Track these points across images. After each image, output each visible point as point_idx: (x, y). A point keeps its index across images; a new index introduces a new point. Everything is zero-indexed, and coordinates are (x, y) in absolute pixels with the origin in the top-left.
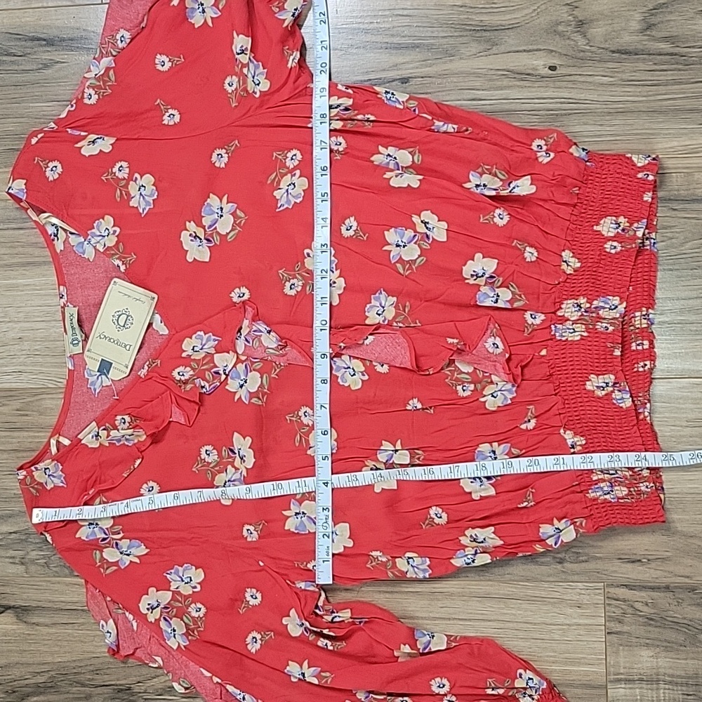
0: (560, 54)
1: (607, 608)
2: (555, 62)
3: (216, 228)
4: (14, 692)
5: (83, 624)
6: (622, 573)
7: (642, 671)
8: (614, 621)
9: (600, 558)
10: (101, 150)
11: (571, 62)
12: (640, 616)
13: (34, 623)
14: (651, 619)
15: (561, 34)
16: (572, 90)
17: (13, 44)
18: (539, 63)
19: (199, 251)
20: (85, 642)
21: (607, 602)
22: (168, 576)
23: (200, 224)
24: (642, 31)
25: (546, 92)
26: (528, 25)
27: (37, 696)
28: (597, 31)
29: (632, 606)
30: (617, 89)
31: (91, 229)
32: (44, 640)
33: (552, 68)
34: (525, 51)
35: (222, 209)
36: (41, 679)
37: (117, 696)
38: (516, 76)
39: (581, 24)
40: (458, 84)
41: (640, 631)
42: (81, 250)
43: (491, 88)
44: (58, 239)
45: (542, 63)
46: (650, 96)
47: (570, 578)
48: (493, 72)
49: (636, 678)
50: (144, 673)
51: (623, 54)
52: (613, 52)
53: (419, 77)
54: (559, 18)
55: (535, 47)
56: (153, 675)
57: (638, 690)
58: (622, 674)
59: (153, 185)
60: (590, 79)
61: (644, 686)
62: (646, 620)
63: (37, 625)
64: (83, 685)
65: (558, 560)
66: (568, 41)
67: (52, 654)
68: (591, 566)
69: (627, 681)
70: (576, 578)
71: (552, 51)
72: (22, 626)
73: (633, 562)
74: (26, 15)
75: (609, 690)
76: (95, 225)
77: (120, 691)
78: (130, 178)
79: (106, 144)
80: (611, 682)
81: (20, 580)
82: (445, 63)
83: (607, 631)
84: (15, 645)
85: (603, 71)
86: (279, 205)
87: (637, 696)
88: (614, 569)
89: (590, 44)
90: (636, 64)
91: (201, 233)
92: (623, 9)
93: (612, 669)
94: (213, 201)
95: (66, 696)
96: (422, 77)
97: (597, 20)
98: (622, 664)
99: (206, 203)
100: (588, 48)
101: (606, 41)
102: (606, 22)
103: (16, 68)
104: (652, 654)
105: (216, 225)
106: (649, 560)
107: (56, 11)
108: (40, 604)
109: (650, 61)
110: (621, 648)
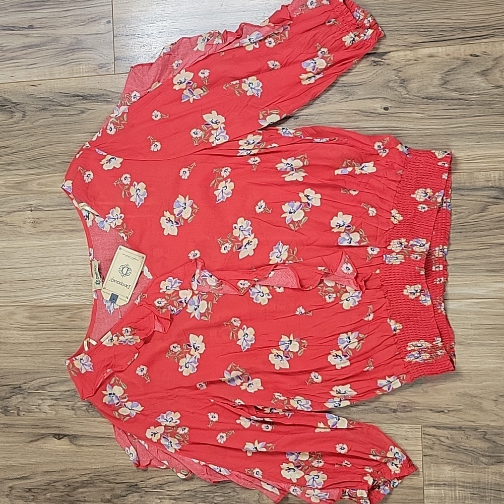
0: (391, 100)
1: (423, 440)
2: (387, 105)
3: (181, 216)
4: (69, 486)
5: (108, 446)
6: (433, 419)
7: (445, 479)
8: (427, 448)
9: (419, 409)
10: (114, 167)
11: (397, 105)
12: (444, 445)
13: (80, 445)
14: (451, 447)
15: (391, 88)
16: (398, 122)
17: (63, 99)
18: (378, 106)
19: (171, 229)
20: (110, 457)
21: (423, 436)
22: (158, 420)
23: (172, 213)
24: (441, 85)
25: (383, 123)
26: (370, 83)
27: (83, 488)
28: (413, 86)
29: (438, 439)
30: (426, 121)
31: (108, 214)
32: (86, 455)
33: (386, 109)
34: (369, 98)
35: (185, 204)
36: (85, 478)
37: (129, 489)
38: (364, 114)
39: (403, 81)
40: (329, 119)
41: (444, 454)
42: (102, 226)
43: (349, 121)
44: (89, 219)
45: (380, 106)
46: (446, 125)
47: (401, 421)
48: (349, 112)
49: (441, 483)
50: (145, 476)
51: (429, 99)
52: (423, 98)
53: (305, 115)
54: (390, 78)
55: (375, 96)
56: (150, 477)
57: (443, 491)
58: (432, 481)
59: (145, 189)
60: (409, 115)
61: (447, 488)
62: (447, 448)
63: (82, 446)
64: (109, 482)
65: (393, 410)
66: (395, 92)
67: (91, 463)
68: (413, 414)
69: (436, 485)
70: (404, 421)
71: (386, 98)
72: (73, 446)
73: (439, 412)
74: (71, 81)
75: (425, 491)
76: (111, 212)
77: (131, 486)
78: (131, 184)
79: (117, 163)
80: (426, 485)
81: (72, 419)
82: (320, 106)
83: (424, 454)
84: (70, 458)
85: (417, 110)
86: (217, 200)
87: (442, 494)
88: (428, 416)
89: (410, 94)
90: (438, 106)
91: (172, 218)
92: (429, 72)
93: (427, 478)
94: (181, 199)
95: (99, 488)
96: (307, 115)
97: (413, 79)
98: (433, 475)
99: (176, 201)
100: (408, 96)
101: (419, 92)
102: (419, 80)
103: (65, 113)
104: (451, 469)
105: (182, 213)
106: (449, 411)
107: (88, 79)
108: (83, 434)
109: (446, 103)
110: (432, 465)
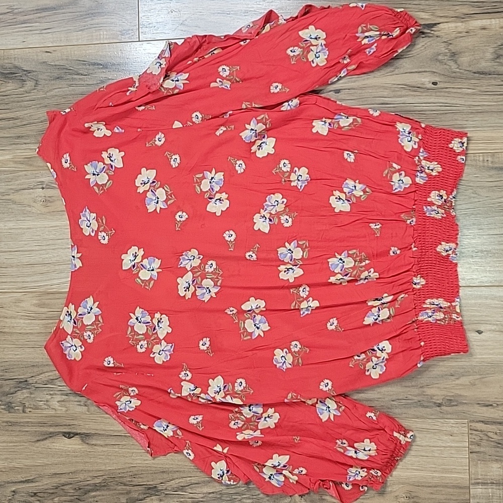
0: (440, 74)
1: (470, 436)
2: (436, 79)
4: (80, 489)
5: (125, 445)
6: (480, 413)
7: (493, 478)
8: (474, 444)
9: (466, 403)
11: (447, 79)
12: (492, 441)
13: (93, 444)
14: (499, 444)
15: (440, 61)
16: (447, 98)
17: (80, 67)
18: (426, 80)
20: (127, 457)
21: (470, 432)
24: (494, 60)
25: (430, 99)
26: (418, 55)
27: (95, 491)
28: (464, 59)
29: (486, 435)
30: (478, 97)
32: (100, 455)
33: (435, 83)
34: (416, 72)
36: (97, 481)
37: (147, 492)
38: (410, 88)
39: (454, 54)
40: (372, 94)
41: (492, 451)
43: (394, 96)
45: (428, 80)
46: (499, 102)
47: (446, 416)
48: (395, 86)
49: (489, 482)
50: (165, 477)
51: (481, 74)
52: (475, 73)
53: (347, 89)
54: (439, 51)
55: (423, 70)
56: (171, 479)
57: (490, 490)
58: (479, 479)
60: (459, 91)
61: (494, 487)
62: (495, 444)
63: (95, 445)
64: (125, 485)
65: (437, 404)
66: (445, 66)
67: (105, 464)
68: (460, 408)
69: (483, 484)
70: (449, 416)
71: (435, 72)
72: (85, 446)
73: (487, 406)
74: (90, 48)
75: (471, 490)
77: (149, 489)
80: (472, 484)
81: (83, 416)
82: (364, 80)
83: (470, 451)
84: (81, 458)
85: (468, 85)
87: (489, 493)
88: (475, 410)
89: (460, 68)
90: (490, 81)
92: (481, 45)
93: (473, 476)
95: (114, 492)
96: (349, 89)
97: (464, 52)
98: (480, 473)
100: (458, 70)
101: (470, 66)
102: (470, 54)
103: (83, 83)
104: (499, 466)
106: (497, 405)
107: (109, 46)
108: (97, 432)
109: (499, 78)
110: (479, 462)
